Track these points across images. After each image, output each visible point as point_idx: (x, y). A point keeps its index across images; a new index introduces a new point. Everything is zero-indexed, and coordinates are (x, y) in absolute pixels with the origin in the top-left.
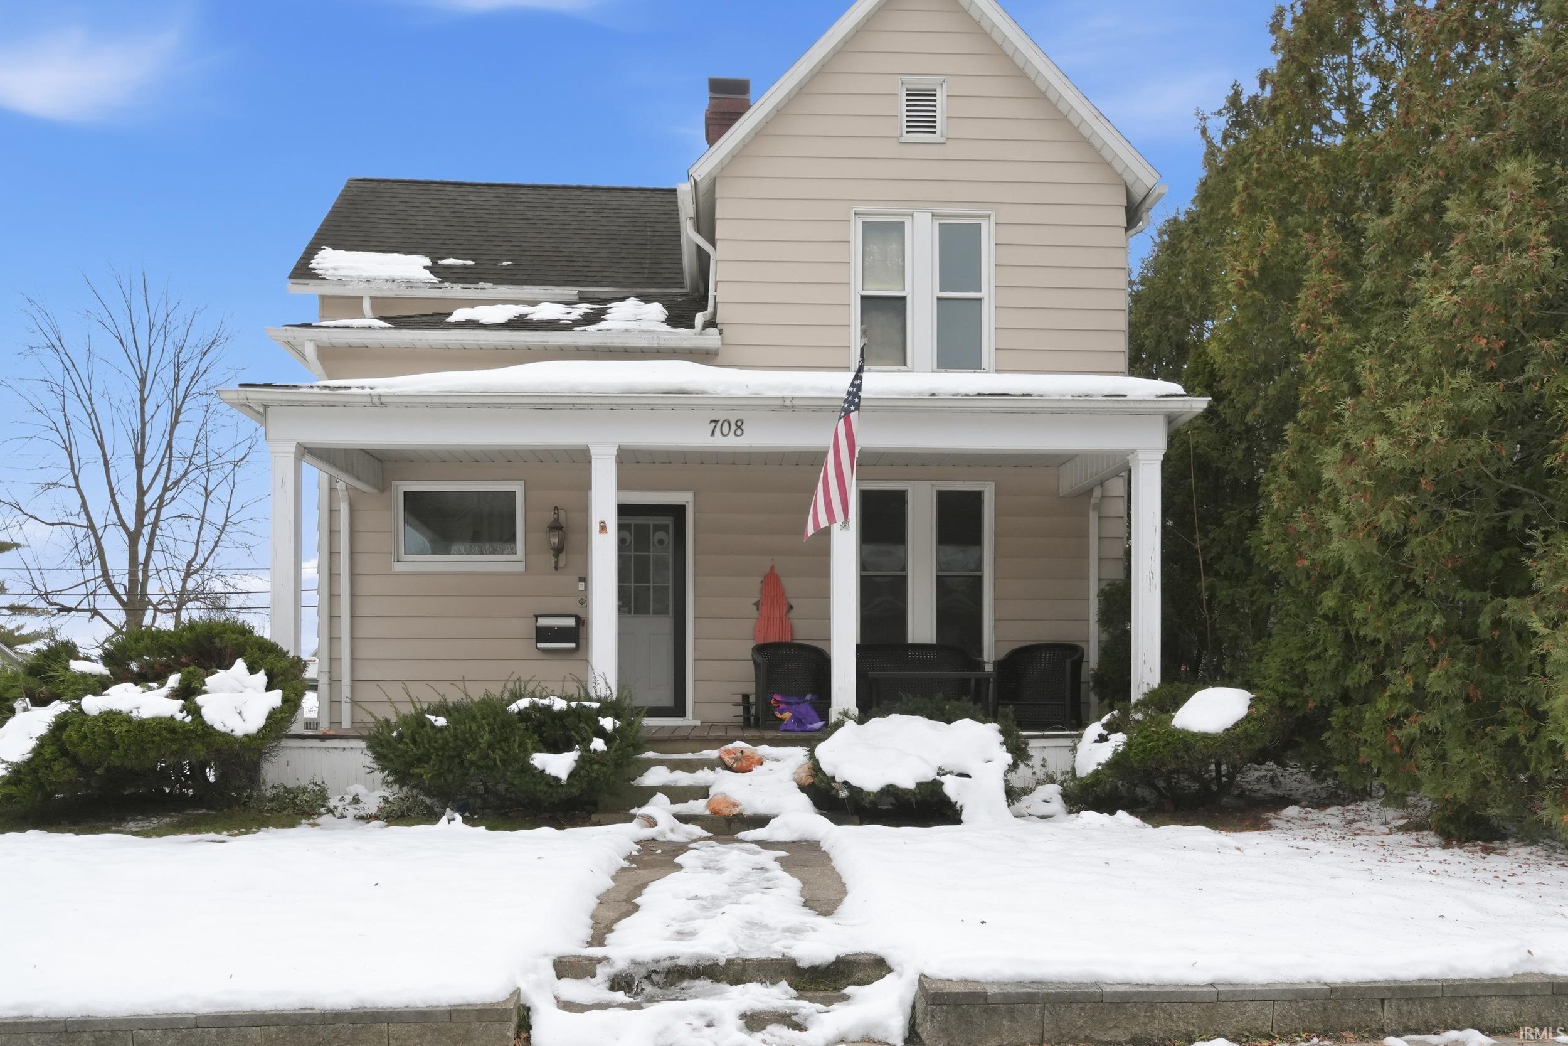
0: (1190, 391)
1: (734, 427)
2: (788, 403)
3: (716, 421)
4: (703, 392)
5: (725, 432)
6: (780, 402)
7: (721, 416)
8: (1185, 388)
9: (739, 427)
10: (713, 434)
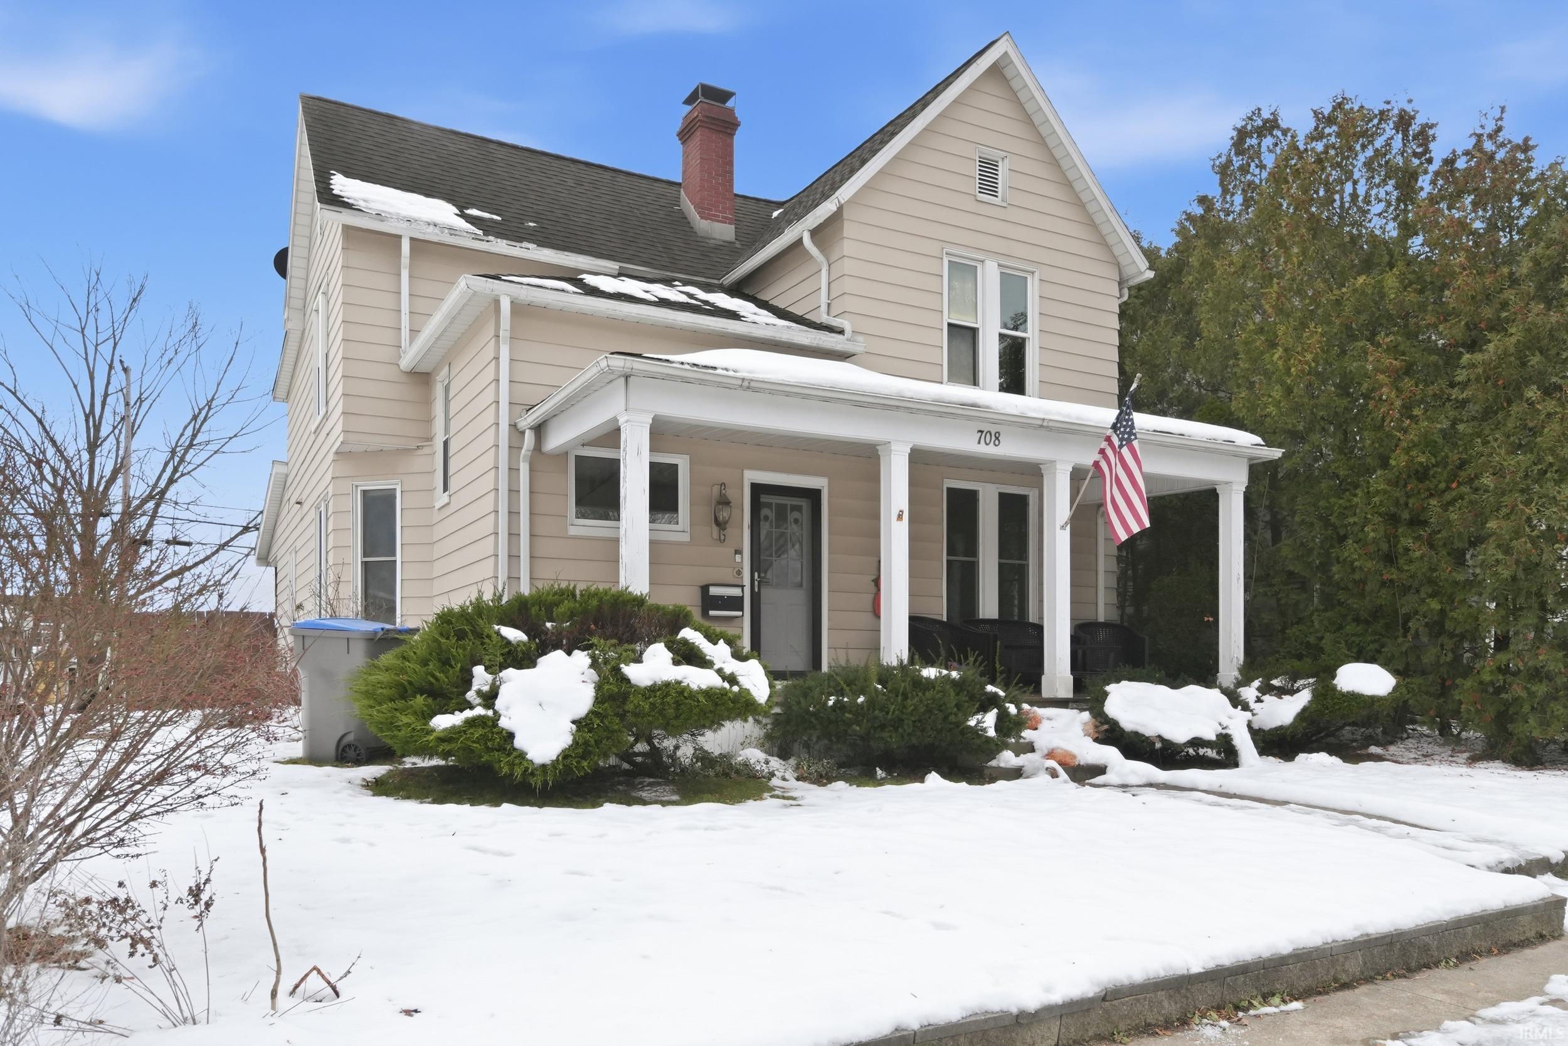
0: (1269, 444)
1: (993, 438)
2: (1045, 424)
3: (981, 432)
4: (987, 407)
5: (988, 442)
6: (1040, 423)
7: (986, 427)
8: (1264, 440)
9: (997, 438)
10: (979, 443)
